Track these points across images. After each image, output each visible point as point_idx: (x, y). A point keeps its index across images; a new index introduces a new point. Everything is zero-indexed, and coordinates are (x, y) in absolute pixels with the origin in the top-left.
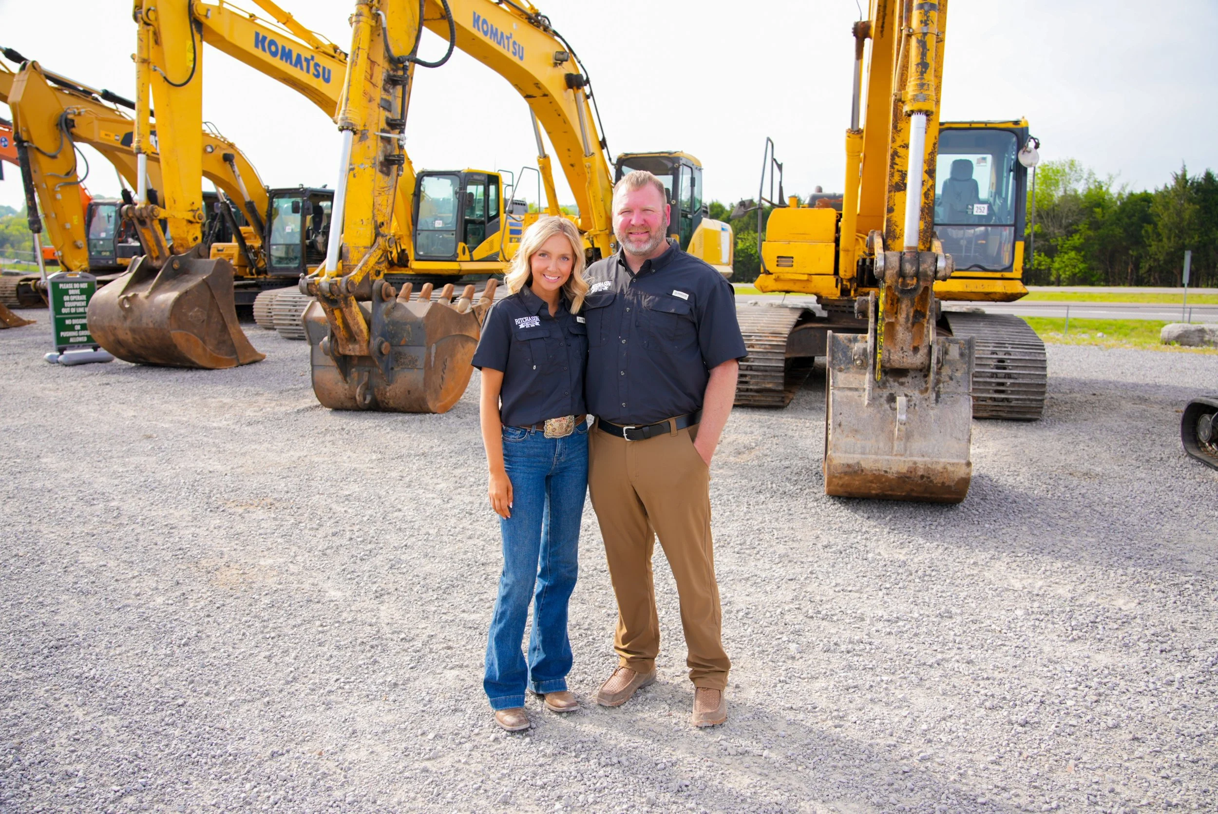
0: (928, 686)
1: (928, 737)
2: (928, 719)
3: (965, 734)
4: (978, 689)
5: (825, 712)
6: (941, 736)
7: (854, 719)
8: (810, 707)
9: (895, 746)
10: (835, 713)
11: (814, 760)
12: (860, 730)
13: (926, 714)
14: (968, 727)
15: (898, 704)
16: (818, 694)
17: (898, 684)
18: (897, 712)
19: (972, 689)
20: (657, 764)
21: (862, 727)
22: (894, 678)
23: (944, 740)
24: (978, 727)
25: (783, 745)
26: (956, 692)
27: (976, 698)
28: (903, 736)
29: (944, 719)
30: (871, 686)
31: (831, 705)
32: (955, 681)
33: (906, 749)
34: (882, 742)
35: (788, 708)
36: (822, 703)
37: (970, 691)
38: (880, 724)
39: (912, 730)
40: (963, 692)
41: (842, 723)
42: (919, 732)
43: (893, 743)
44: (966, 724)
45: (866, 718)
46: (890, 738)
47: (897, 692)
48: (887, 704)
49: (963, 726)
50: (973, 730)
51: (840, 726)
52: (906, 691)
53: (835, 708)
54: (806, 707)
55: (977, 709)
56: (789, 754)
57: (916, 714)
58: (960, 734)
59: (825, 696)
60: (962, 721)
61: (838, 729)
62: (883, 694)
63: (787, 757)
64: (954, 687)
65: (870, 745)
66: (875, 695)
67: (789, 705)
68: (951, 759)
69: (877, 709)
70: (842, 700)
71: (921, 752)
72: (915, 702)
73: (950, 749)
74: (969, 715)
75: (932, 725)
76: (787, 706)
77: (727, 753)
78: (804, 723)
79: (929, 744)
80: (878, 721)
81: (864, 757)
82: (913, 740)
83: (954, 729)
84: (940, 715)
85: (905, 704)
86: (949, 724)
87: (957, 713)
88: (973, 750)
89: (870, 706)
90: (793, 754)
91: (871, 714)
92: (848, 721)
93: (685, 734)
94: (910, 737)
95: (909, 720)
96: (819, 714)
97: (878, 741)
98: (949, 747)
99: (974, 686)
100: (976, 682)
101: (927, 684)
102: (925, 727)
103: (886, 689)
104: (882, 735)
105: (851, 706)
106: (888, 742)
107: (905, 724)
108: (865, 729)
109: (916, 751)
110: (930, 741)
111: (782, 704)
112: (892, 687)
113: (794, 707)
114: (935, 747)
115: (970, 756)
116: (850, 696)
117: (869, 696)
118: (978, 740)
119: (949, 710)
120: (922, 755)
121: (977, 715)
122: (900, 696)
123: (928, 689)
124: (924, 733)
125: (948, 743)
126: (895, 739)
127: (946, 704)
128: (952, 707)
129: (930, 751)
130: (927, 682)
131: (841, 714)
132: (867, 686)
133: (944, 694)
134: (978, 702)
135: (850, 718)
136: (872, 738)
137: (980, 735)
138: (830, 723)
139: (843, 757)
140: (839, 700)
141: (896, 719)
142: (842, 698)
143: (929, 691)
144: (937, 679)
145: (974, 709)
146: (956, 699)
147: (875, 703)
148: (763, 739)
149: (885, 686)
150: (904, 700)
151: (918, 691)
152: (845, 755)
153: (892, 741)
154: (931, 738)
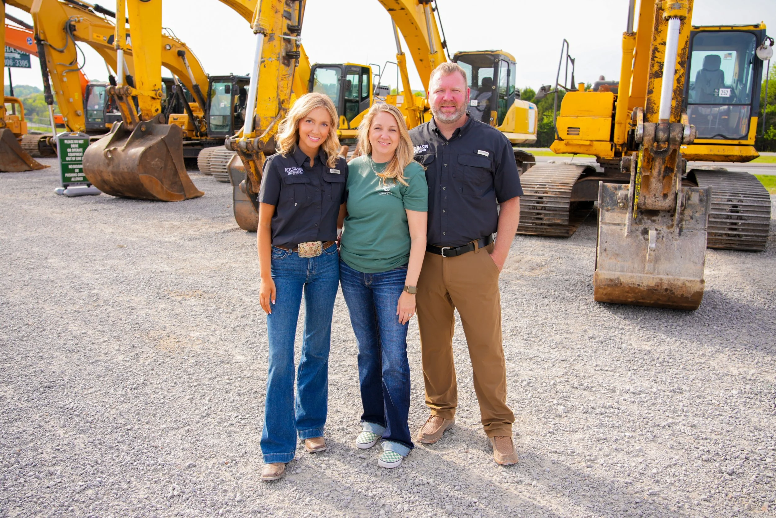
0: (659, 441)
1: (656, 478)
2: (658, 466)
3: (685, 478)
4: (698, 446)
5: (581, 456)
6: (666, 479)
7: (602, 462)
8: (569, 452)
9: (631, 483)
10: (588, 457)
11: (570, 490)
12: (606, 470)
13: (656, 462)
14: (688, 473)
15: (636, 454)
16: (577, 443)
17: (637, 439)
18: (634, 459)
19: (693, 446)
20: (455, 486)
21: (607, 469)
22: (634, 434)
23: (669, 481)
24: (696, 473)
25: (548, 477)
26: (681, 447)
27: (695, 453)
28: (638, 476)
29: (670, 466)
30: (617, 439)
31: (585, 452)
32: (680, 439)
33: (639, 486)
34: (622, 480)
35: (553, 452)
36: (579, 449)
37: (691, 447)
38: (621, 467)
39: (645, 472)
40: (686, 447)
41: (592, 465)
42: (650, 474)
43: (629, 481)
44: (686, 471)
45: (611, 462)
46: (628, 477)
47: (636, 444)
48: (628, 453)
49: (684, 472)
50: (692, 475)
51: (591, 467)
52: (643, 444)
53: (588, 453)
54: (566, 451)
55: (696, 461)
56: (551, 484)
57: (649, 461)
58: (681, 478)
59: (582, 444)
60: (684, 468)
61: (589, 469)
62: (625, 446)
63: (550, 487)
64: (680, 443)
65: (613, 482)
66: (619, 446)
67: (554, 450)
68: (673, 495)
69: (620, 456)
70: (594, 448)
71: (650, 489)
72: (649, 452)
73: (673, 488)
74: (689, 465)
75: (660, 470)
76: (553, 450)
77: (506, 481)
78: (564, 463)
79: (657, 484)
80: (619, 465)
81: (607, 490)
82: (645, 480)
83: (677, 474)
84: (666, 463)
85: (641, 454)
86: (673, 470)
87: (680, 462)
88: (690, 490)
89: (615, 453)
90: (554, 485)
91: (615, 459)
92: (597, 463)
93: (477, 466)
94: (643, 478)
95: (643, 465)
96: (576, 457)
97: (619, 479)
98: (672, 487)
99: (695, 444)
100: (697, 441)
101: (659, 440)
102: (655, 471)
103: (628, 442)
104: (622, 475)
105: (601, 453)
106: (626, 481)
107: (640, 468)
108: (609, 470)
109: (646, 488)
110: (657, 482)
111: (550, 448)
112: (632, 441)
113: (558, 451)
114: (661, 486)
115: (688, 494)
116: (600, 445)
117: (614, 447)
118: (695, 483)
119: (674, 460)
120: (650, 491)
121: (695, 465)
122: (638, 448)
123: (659, 444)
124: (654, 475)
125: (671, 484)
126: (631, 478)
127: (672, 455)
128: (677, 458)
129: (657, 489)
130: (659, 439)
131: (592, 458)
132: (614, 439)
133: (671, 448)
134: (697, 455)
135: (599, 461)
136: (614, 477)
137: (696, 479)
138: (584, 464)
139: (591, 489)
140: (591, 448)
141: (634, 464)
142: (594, 446)
143: (660, 445)
144: (667, 437)
145: (693, 461)
146: (681, 452)
147: (619, 451)
148: (533, 473)
149: (627, 440)
150: (640, 450)
151: (652, 445)
152: (593, 487)
153: (629, 480)
154: (659, 479)
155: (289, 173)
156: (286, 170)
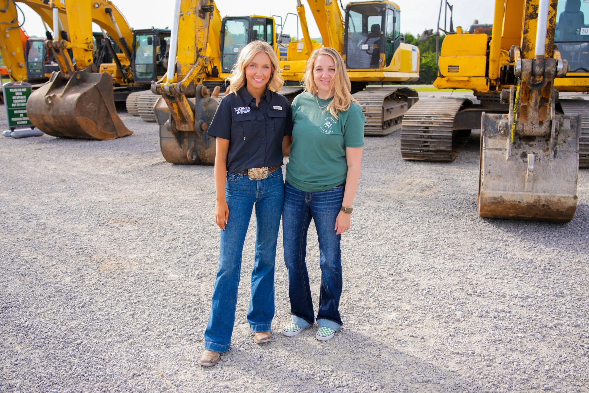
0: (548, 341)
1: (549, 375)
2: (549, 363)
3: (575, 374)
4: (583, 344)
5: (480, 356)
6: (558, 374)
7: (500, 361)
8: (470, 353)
9: (527, 380)
10: (487, 357)
11: (474, 387)
12: (503, 368)
13: (547, 359)
14: (576, 369)
15: (529, 352)
16: (476, 344)
17: (529, 339)
18: (528, 357)
19: (579, 344)
20: (371, 387)
21: (505, 367)
22: (526, 335)
23: (560, 377)
24: (584, 369)
25: (453, 377)
26: (568, 346)
27: (581, 350)
28: (532, 373)
29: (560, 363)
30: (511, 340)
31: (484, 352)
32: (567, 338)
33: (535, 382)
34: (519, 377)
35: (456, 353)
36: (479, 350)
37: (578, 346)
38: (517, 365)
39: (539, 369)
40: (573, 345)
41: (491, 364)
42: (543, 371)
43: (526, 378)
44: (575, 367)
45: (507, 361)
46: (524, 374)
47: (528, 344)
48: (521, 352)
49: (573, 368)
50: (580, 371)
51: (491, 366)
52: (534, 344)
53: (487, 354)
54: (467, 352)
55: (582, 357)
56: (457, 383)
57: (541, 359)
58: (571, 373)
59: (480, 345)
60: (573, 365)
61: (489, 368)
62: (519, 346)
63: (456, 385)
64: (567, 342)
65: (511, 379)
66: (513, 346)
67: (456, 351)
68: (565, 390)
69: (515, 355)
70: (491, 349)
71: (545, 384)
72: (540, 351)
73: (565, 383)
74: (577, 361)
75: (552, 367)
76: (455, 351)
77: (416, 381)
78: (466, 363)
79: (550, 380)
80: (515, 363)
81: (506, 386)
82: (539, 376)
83: (567, 370)
84: (557, 360)
85: (534, 352)
86: (563, 367)
87: (569, 359)
88: (580, 384)
89: (510, 353)
90: (459, 383)
91: (511, 358)
92: (495, 362)
93: (389, 368)
94: (537, 375)
95: (536, 363)
96: (476, 357)
97: (516, 376)
98: (564, 382)
99: (580, 342)
100: (582, 339)
101: (548, 340)
102: (547, 368)
103: (521, 342)
104: (518, 372)
105: (498, 352)
106: (523, 378)
107: (534, 365)
108: (507, 368)
109: (542, 384)
110: (551, 377)
111: (452, 350)
112: (524, 341)
113: (460, 352)
114: (554, 382)
115: (578, 388)
116: (496, 346)
117: (509, 347)
118: (584, 378)
119: (563, 357)
120: (545, 386)
121: (582, 361)
122: (530, 347)
123: (549, 343)
124: (547, 372)
125: (563, 379)
126: (527, 375)
127: (561, 353)
128: (566, 355)
129: (551, 384)
130: (548, 339)
131: (491, 358)
132: (508, 340)
133: (560, 347)
134: (583, 353)
135: (497, 360)
136: (512, 374)
137: (585, 374)
138: (484, 363)
139: (493, 386)
140: (489, 349)
141: (528, 362)
142: (491, 347)
143: (549, 344)
144: (555, 337)
145: (580, 357)
146: (568, 350)
147: (513, 351)
148: (440, 373)
149: (520, 340)
150: (533, 349)
151: (542, 344)
152: (494, 385)
153: (525, 377)
154: (552, 375)
155: (238, 113)
156: (236, 109)
